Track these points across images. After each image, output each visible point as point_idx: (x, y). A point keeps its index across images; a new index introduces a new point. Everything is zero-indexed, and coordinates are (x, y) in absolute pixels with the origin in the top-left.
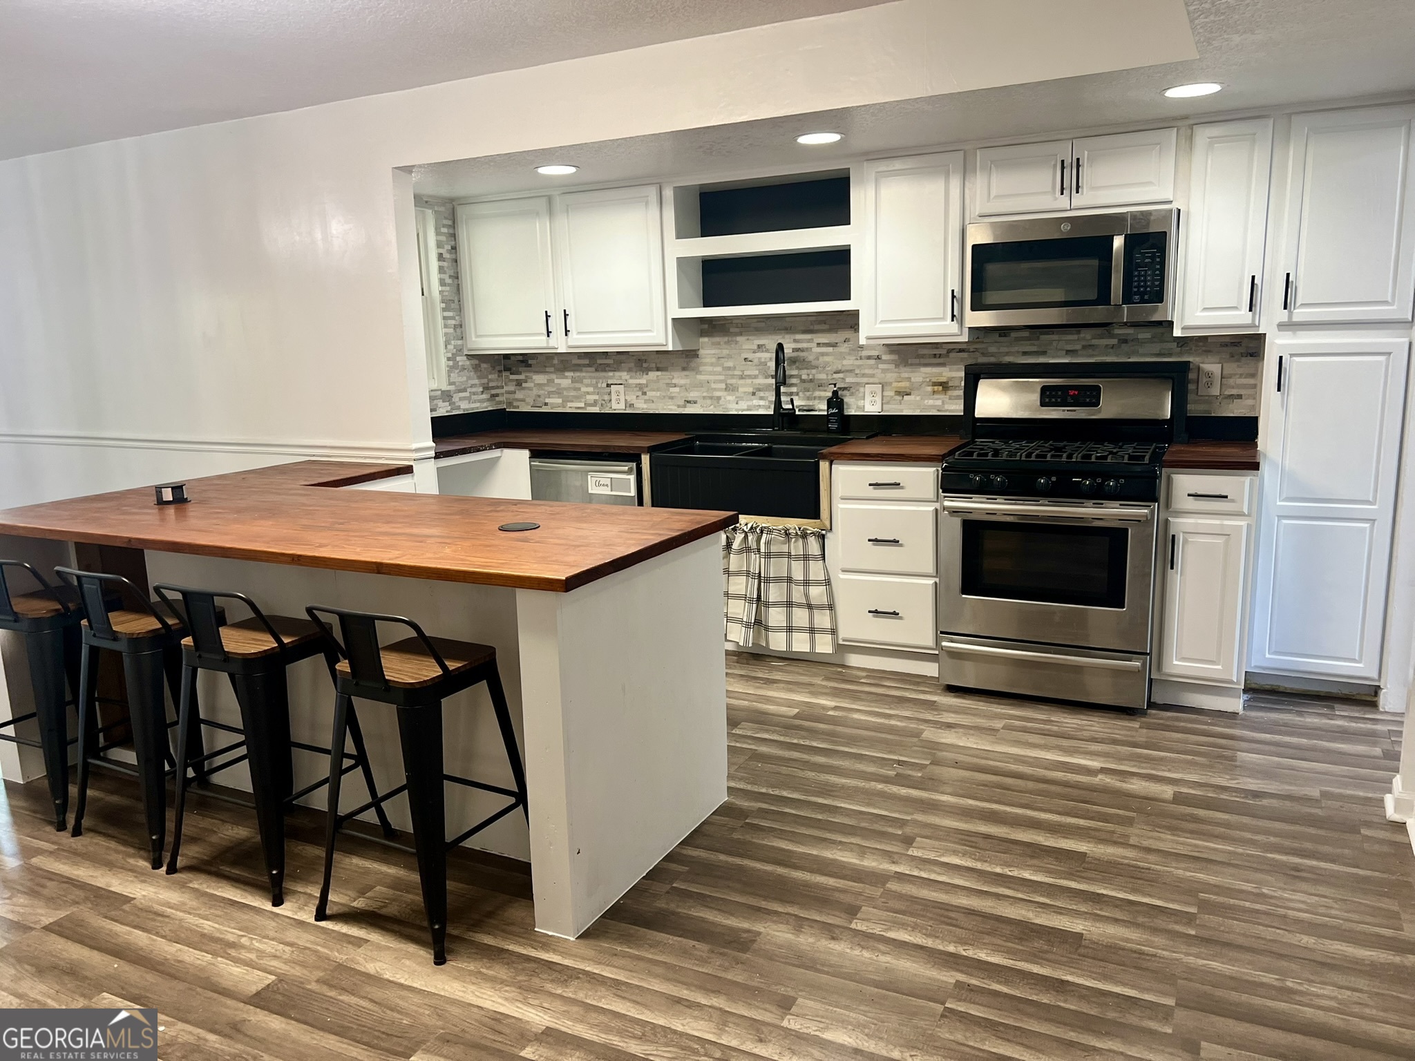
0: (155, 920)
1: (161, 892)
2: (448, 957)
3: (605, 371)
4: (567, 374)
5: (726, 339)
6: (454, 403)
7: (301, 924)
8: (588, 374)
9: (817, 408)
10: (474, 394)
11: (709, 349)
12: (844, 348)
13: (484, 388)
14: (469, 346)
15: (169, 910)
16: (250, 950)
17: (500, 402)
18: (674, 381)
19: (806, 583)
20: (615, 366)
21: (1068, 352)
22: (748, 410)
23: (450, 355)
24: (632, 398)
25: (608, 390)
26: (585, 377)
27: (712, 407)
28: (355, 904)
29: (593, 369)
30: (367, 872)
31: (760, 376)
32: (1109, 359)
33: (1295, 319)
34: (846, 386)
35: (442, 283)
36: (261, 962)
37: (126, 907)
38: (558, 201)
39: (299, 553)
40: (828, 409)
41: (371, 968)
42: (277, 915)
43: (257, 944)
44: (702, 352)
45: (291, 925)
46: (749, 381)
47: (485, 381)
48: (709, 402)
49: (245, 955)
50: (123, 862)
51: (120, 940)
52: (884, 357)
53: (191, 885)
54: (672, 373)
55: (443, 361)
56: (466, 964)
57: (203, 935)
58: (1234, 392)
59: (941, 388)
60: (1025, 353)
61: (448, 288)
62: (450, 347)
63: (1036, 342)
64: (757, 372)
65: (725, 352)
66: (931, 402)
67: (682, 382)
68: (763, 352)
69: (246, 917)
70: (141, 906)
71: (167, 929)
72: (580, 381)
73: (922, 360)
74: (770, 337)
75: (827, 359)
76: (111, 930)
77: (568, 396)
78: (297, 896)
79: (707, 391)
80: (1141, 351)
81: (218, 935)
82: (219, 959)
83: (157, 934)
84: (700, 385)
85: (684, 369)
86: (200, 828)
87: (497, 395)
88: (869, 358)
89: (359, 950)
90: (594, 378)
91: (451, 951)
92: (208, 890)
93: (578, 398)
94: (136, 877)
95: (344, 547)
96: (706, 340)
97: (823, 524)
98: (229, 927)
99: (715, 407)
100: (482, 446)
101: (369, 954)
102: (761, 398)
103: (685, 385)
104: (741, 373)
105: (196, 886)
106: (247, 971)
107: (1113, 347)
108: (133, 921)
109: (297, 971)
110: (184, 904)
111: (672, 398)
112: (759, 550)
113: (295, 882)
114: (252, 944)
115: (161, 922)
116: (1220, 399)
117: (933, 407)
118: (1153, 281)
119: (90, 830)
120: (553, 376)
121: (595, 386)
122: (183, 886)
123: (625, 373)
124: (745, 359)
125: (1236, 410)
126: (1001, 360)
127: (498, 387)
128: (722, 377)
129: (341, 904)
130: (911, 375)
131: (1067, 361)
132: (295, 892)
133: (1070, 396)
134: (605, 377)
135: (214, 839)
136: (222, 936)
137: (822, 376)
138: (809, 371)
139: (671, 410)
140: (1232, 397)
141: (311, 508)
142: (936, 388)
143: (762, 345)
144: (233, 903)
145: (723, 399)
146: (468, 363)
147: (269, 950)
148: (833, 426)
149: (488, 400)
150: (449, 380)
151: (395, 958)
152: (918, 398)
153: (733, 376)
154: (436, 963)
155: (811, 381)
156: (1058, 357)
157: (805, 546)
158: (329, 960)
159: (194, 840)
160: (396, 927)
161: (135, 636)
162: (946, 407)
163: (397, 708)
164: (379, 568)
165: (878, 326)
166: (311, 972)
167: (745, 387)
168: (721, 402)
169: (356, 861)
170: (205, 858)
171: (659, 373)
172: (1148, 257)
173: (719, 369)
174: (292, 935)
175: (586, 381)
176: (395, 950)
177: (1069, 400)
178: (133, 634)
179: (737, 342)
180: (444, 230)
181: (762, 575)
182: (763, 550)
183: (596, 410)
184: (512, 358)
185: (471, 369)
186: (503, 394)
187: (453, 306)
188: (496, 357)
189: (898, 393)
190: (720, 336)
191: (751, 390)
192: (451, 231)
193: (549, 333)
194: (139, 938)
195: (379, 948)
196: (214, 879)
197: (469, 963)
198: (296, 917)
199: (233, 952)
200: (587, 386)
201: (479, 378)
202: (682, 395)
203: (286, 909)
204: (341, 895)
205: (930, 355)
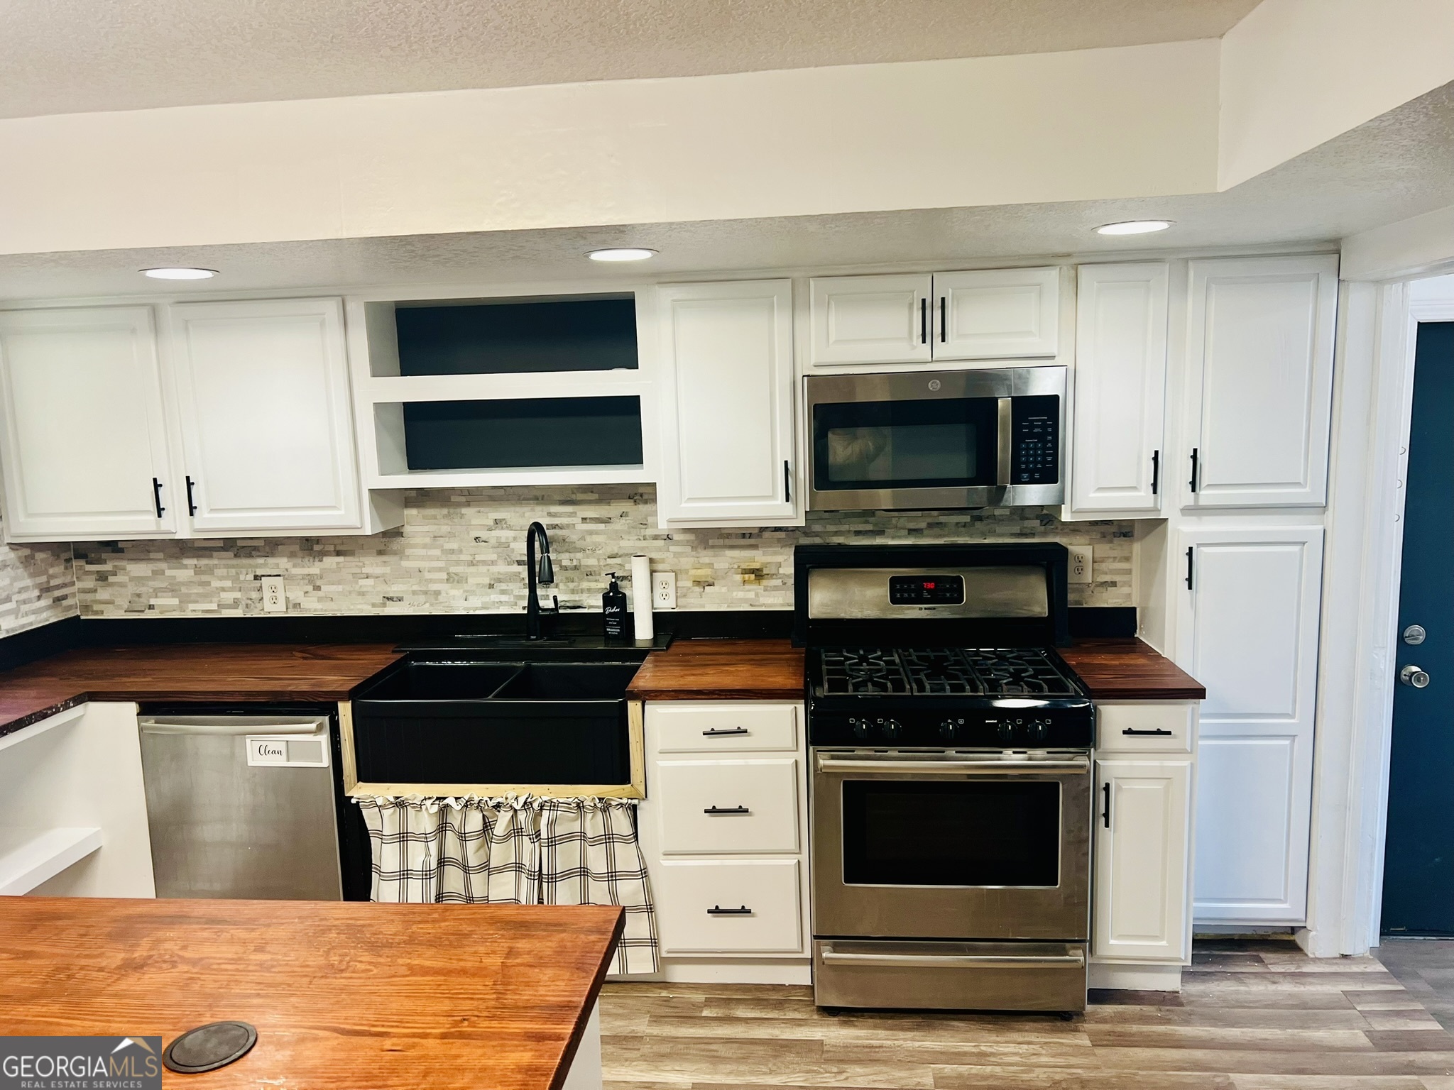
3: (251, 556)
4: (186, 561)
5: (445, 511)
8: (224, 562)
9: (585, 605)
10: (24, 602)
11: (417, 523)
12: (619, 525)
13: (41, 590)
14: (12, 530)
17: (70, 608)
18: (365, 570)
19: (612, 876)
20: (267, 549)
21: (912, 532)
22: (483, 608)
24: (296, 594)
25: (257, 583)
26: (216, 566)
27: (427, 605)
29: (231, 554)
31: (500, 562)
32: (961, 540)
33: (1202, 502)
34: (625, 574)
38: (169, 314)
40: (605, 607)
44: (407, 529)
46: (483, 569)
47: (43, 579)
48: (422, 598)
52: (676, 537)
54: (362, 559)
58: (1107, 578)
59: (753, 576)
60: (858, 533)
63: (871, 519)
64: (494, 557)
65: (445, 529)
66: (741, 595)
67: (378, 570)
68: (502, 529)
72: (210, 570)
73: (727, 540)
74: (512, 509)
75: (596, 538)
77: (188, 595)
79: (420, 583)
80: (999, 530)
84: (408, 574)
85: (380, 553)
87: (65, 598)
88: (656, 538)
90: (233, 567)
93: (206, 597)
96: (414, 512)
97: (636, 790)
99: (431, 605)
100: (51, 708)
102: (503, 592)
103: (383, 575)
104: (470, 558)
107: (965, 525)
111: (362, 594)
112: (538, 833)
116: (1092, 586)
117: (745, 600)
118: (1044, 455)
120: (163, 565)
121: (236, 579)
123: (285, 560)
124: (476, 539)
125: (1109, 600)
126: (828, 541)
127: (64, 585)
128: (441, 564)
130: (713, 560)
131: (910, 543)
133: (926, 589)
134: (251, 566)
137: (591, 562)
138: (572, 555)
139: (362, 610)
140: (1104, 584)
142: (747, 576)
143: (501, 520)
145: (443, 594)
146: (11, 556)
148: (612, 630)
149: (48, 608)
152: (724, 590)
153: (458, 562)
155: (576, 568)
156: (900, 537)
157: (607, 822)
162: (762, 600)
165: (684, 505)
167: (479, 577)
168: (441, 598)
171: (341, 559)
172: (1037, 426)
173: (437, 552)
175: (218, 572)
177: (926, 595)
179: (462, 516)
181: (545, 871)
182: (544, 835)
183: (237, 613)
185: (17, 565)
186: (74, 595)
189: (697, 583)
190: (435, 507)
191: (487, 581)
193: (160, 511)
200: (222, 578)
201: (32, 576)
202: (378, 589)
205: (737, 534)
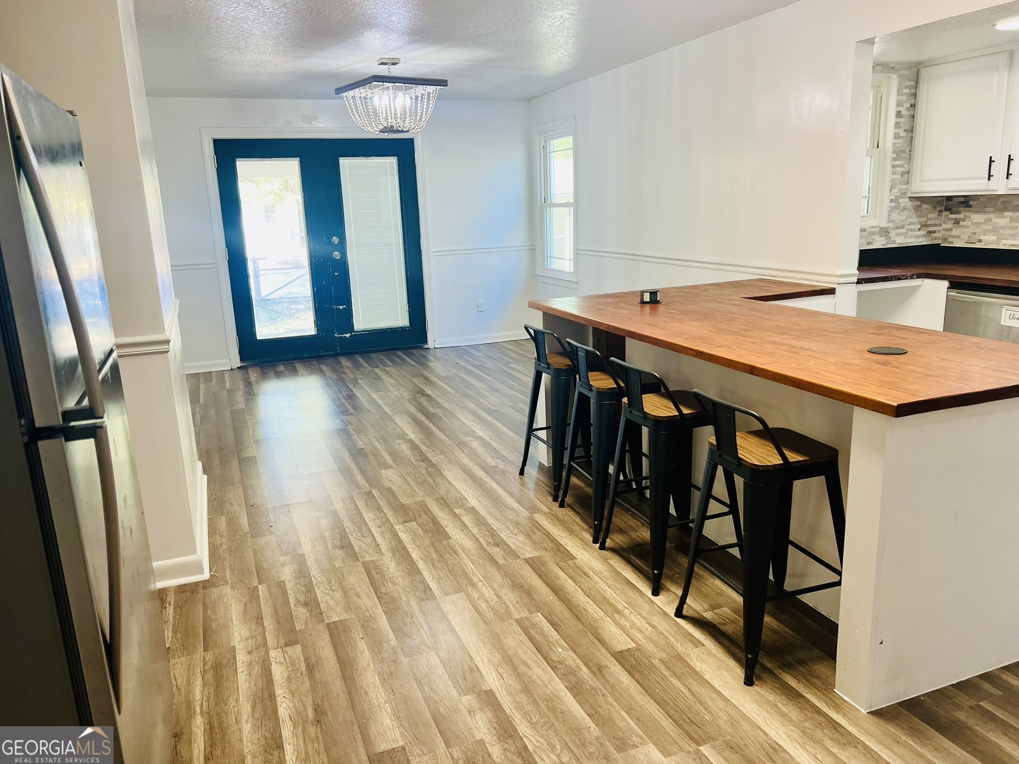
0: (582, 577)
1: (592, 560)
2: (756, 682)
4: (1006, 214)
6: (891, 238)
7: (665, 614)
10: (911, 230)
13: (921, 225)
14: (914, 189)
15: (592, 573)
16: (627, 619)
17: (935, 238)
23: (893, 198)
28: (705, 614)
30: (721, 594)
35: (896, 136)
36: (631, 631)
37: (570, 562)
39: (701, 350)
41: (698, 666)
42: (652, 602)
43: (633, 617)
45: (658, 612)
47: (924, 219)
49: (624, 622)
50: (579, 533)
51: (560, 582)
53: (610, 561)
55: (887, 203)
56: (768, 694)
57: (604, 598)
61: (901, 141)
62: (895, 191)
69: (633, 596)
70: (578, 565)
71: (586, 585)
76: (557, 574)
77: (1004, 234)
78: (668, 593)
81: (613, 601)
82: (608, 618)
83: (580, 587)
86: (628, 525)
87: (934, 232)
89: (695, 649)
91: (760, 678)
92: (618, 568)
93: (1013, 236)
94: (582, 544)
95: (735, 350)
98: (621, 598)
100: (903, 276)
101: (701, 655)
105: (612, 563)
106: (621, 633)
108: (570, 573)
109: (650, 647)
110: (601, 572)
113: (671, 582)
114: (630, 616)
115: (584, 579)
119: (570, 506)
120: (992, 216)
122: (605, 560)
127: (935, 225)
129: (696, 611)
132: (668, 590)
135: (634, 535)
136: (615, 603)
141: (734, 316)
144: (629, 583)
146: (910, 204)
147: (639, 624)
149: (923, 236)
150: (889, 218)
151: (718, 666)
154: (745, 683)
158: (673, 648)
159: (621, 531)
160: (727, 643)
161: (600, 390)
163: (744, 482)
164: (752, 370)
166: (658, 651)
169: (718, 582)
170: (624, 546)
174: (657, 620)
176: (720, 660)
178: (600, 389)
180: (907, 91)
184: (954, 199)
185: (912, 209)
186: (940, 231)
187: (903, 155)
188: (938, 199)
192: (913, 91)
193: (990, 177)
194: (570, 585)
195: (710, 653)
196: (624, 562)
197: (770, 693)
198: (663, 608)
199: (617, 617)
201: (919, 217)
203: (659, 600)
204: (698, 604)
